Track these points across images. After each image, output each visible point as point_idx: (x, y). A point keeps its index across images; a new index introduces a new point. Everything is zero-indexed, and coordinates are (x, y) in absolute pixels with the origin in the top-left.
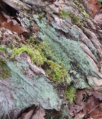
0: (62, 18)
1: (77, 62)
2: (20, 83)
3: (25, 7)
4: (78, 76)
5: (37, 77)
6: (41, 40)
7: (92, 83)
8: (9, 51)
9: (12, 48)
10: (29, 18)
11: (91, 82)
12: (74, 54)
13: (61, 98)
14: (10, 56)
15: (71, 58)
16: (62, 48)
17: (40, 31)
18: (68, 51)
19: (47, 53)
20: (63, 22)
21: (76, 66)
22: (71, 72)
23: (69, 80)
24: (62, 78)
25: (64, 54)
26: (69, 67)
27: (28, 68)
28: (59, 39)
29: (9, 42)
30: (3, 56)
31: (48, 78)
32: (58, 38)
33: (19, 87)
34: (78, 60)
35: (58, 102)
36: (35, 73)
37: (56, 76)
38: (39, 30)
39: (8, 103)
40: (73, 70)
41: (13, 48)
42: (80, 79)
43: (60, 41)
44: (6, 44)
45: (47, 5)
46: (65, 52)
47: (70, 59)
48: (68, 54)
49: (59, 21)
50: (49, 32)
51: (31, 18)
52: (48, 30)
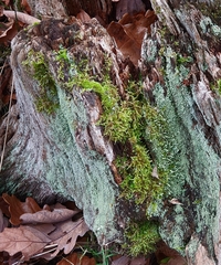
0: (214, 92)
1: (198, 194)
2: (65, 143)
3: (169, 24)
4: (179, 219)
5: (94, 154)
6: (153, 99)
7: (191, 251)
8: (73, 71)
9: (81, 69)
10: (159, 47)
11: (190, 248)
12: (203, 176)
13: (118, 227)
14: (66, 80)
15: (192, 178)
16: (188, 147)
17: (162, 84)
18: (196, 163)
19: (148, 132)
20: (209, 99)
21: (191, 201)
22: (173, 201)
23: (154, 210)
24: (140, 195)
25: (184, 161)
26: (177, 190)
27: (85, 126)
28: (193, 127)
29: (84, 57)
30: (56, 70)
31: (113, 172)
32: (190, 123)
33: (59, 146)
34: (203, 192)
35: (108, 230)
36: (92, 143)
37: (130, 183)
38: (163, 81)
39: (36, 162)
40: (180, 201)
41: (83, 72)
42: (179, 228)
43: (193, 133)
44: (77, 56)
45: (204, 49)
46: (189, 158)
47: (188, 179)
48: (192, 166)
49: (203, 92)
50: (179, 100)
51: (162, 50)
52: (179, 94)
